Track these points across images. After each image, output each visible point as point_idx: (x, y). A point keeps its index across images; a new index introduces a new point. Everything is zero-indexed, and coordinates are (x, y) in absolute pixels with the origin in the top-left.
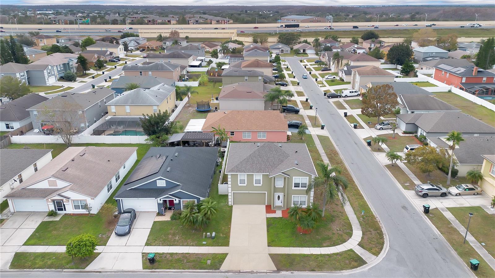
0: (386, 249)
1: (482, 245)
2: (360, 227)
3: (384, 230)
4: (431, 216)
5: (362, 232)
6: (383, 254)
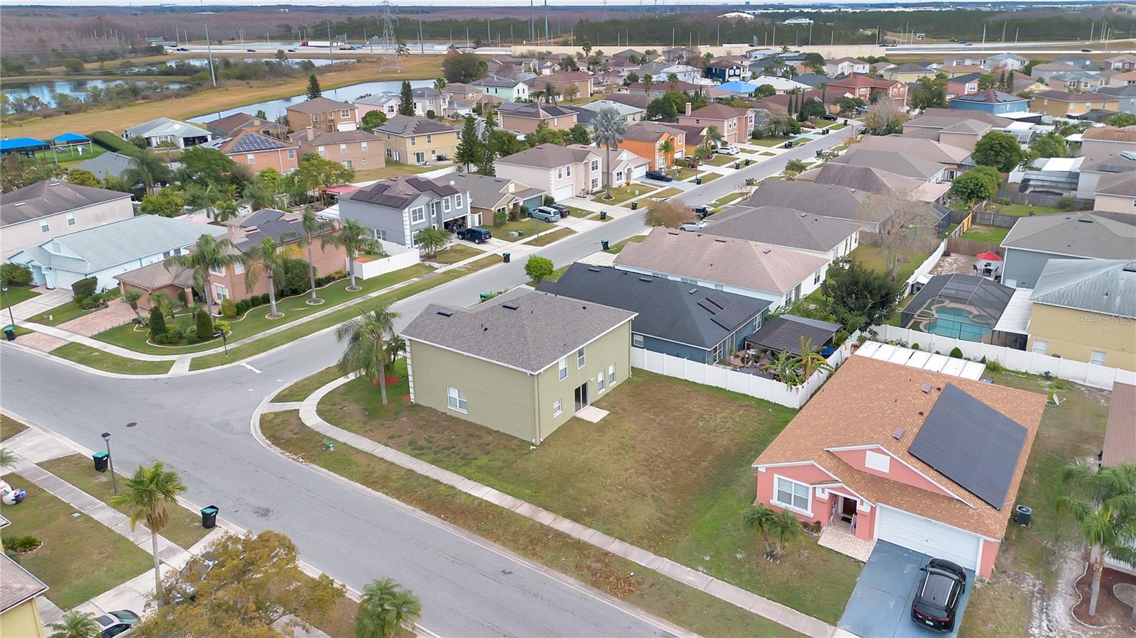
0: (255, 429)
1: (79, 512)
2: (317, 430)
3: (276, 451)
4: (196, 522)
5: (309, 425)
6: (255, 421)
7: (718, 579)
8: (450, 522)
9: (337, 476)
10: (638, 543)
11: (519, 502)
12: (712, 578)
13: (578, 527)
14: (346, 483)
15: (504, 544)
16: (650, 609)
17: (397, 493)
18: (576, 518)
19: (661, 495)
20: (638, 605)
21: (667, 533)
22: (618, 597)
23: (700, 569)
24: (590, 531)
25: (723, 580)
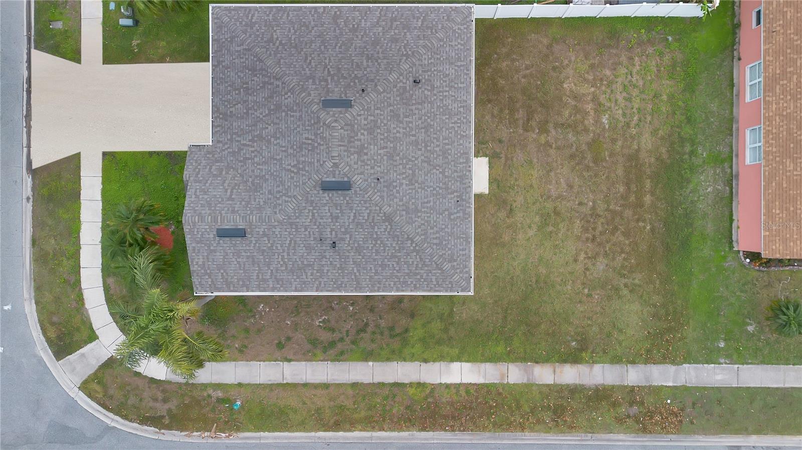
7: (743, 364)
8: (460, 431)
9: (286, 434)
10: (649, 359)
11: (502, 367)
12: (736, 366)
13: (582, 368)
14: (306, 438)
15: (532, 430)
16: (705, 431)
17: (372, 422)
18: (573, 358)
19: (634, 279)
20: (694, 433)
21: (669, 330)
22: (672, 433)
23: (722, 361)
24: (597, 368)
25: (748, 364)
